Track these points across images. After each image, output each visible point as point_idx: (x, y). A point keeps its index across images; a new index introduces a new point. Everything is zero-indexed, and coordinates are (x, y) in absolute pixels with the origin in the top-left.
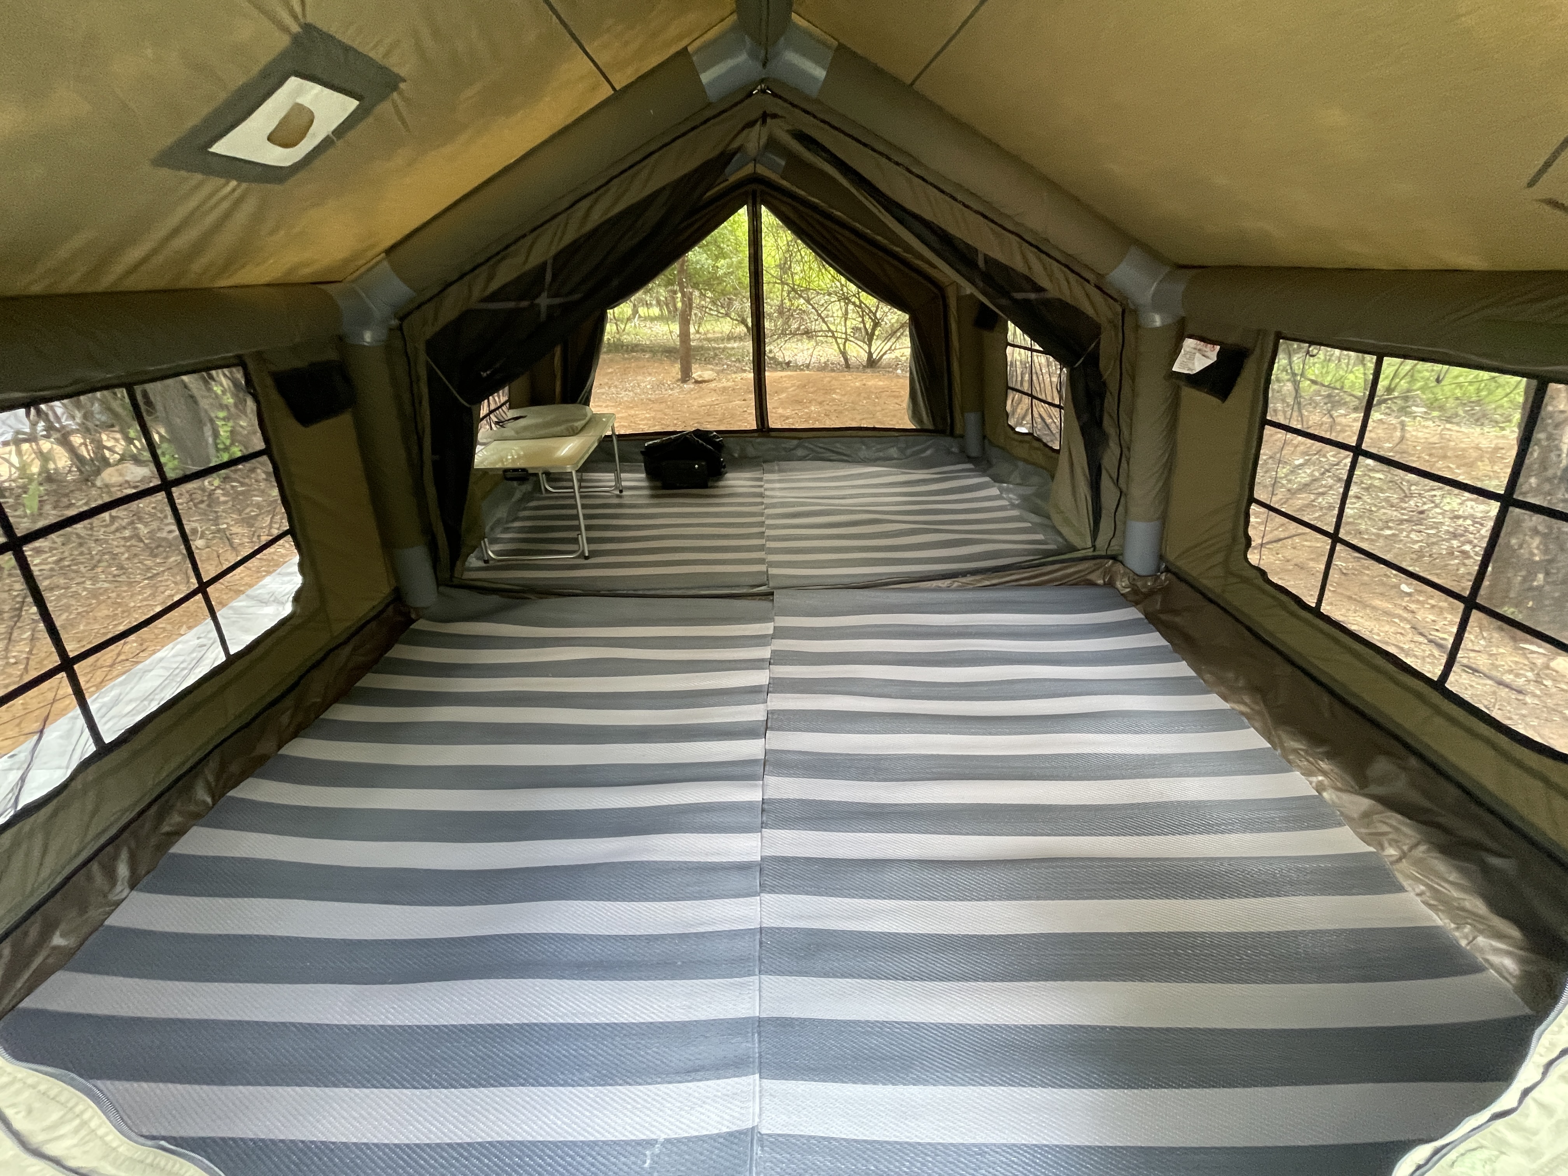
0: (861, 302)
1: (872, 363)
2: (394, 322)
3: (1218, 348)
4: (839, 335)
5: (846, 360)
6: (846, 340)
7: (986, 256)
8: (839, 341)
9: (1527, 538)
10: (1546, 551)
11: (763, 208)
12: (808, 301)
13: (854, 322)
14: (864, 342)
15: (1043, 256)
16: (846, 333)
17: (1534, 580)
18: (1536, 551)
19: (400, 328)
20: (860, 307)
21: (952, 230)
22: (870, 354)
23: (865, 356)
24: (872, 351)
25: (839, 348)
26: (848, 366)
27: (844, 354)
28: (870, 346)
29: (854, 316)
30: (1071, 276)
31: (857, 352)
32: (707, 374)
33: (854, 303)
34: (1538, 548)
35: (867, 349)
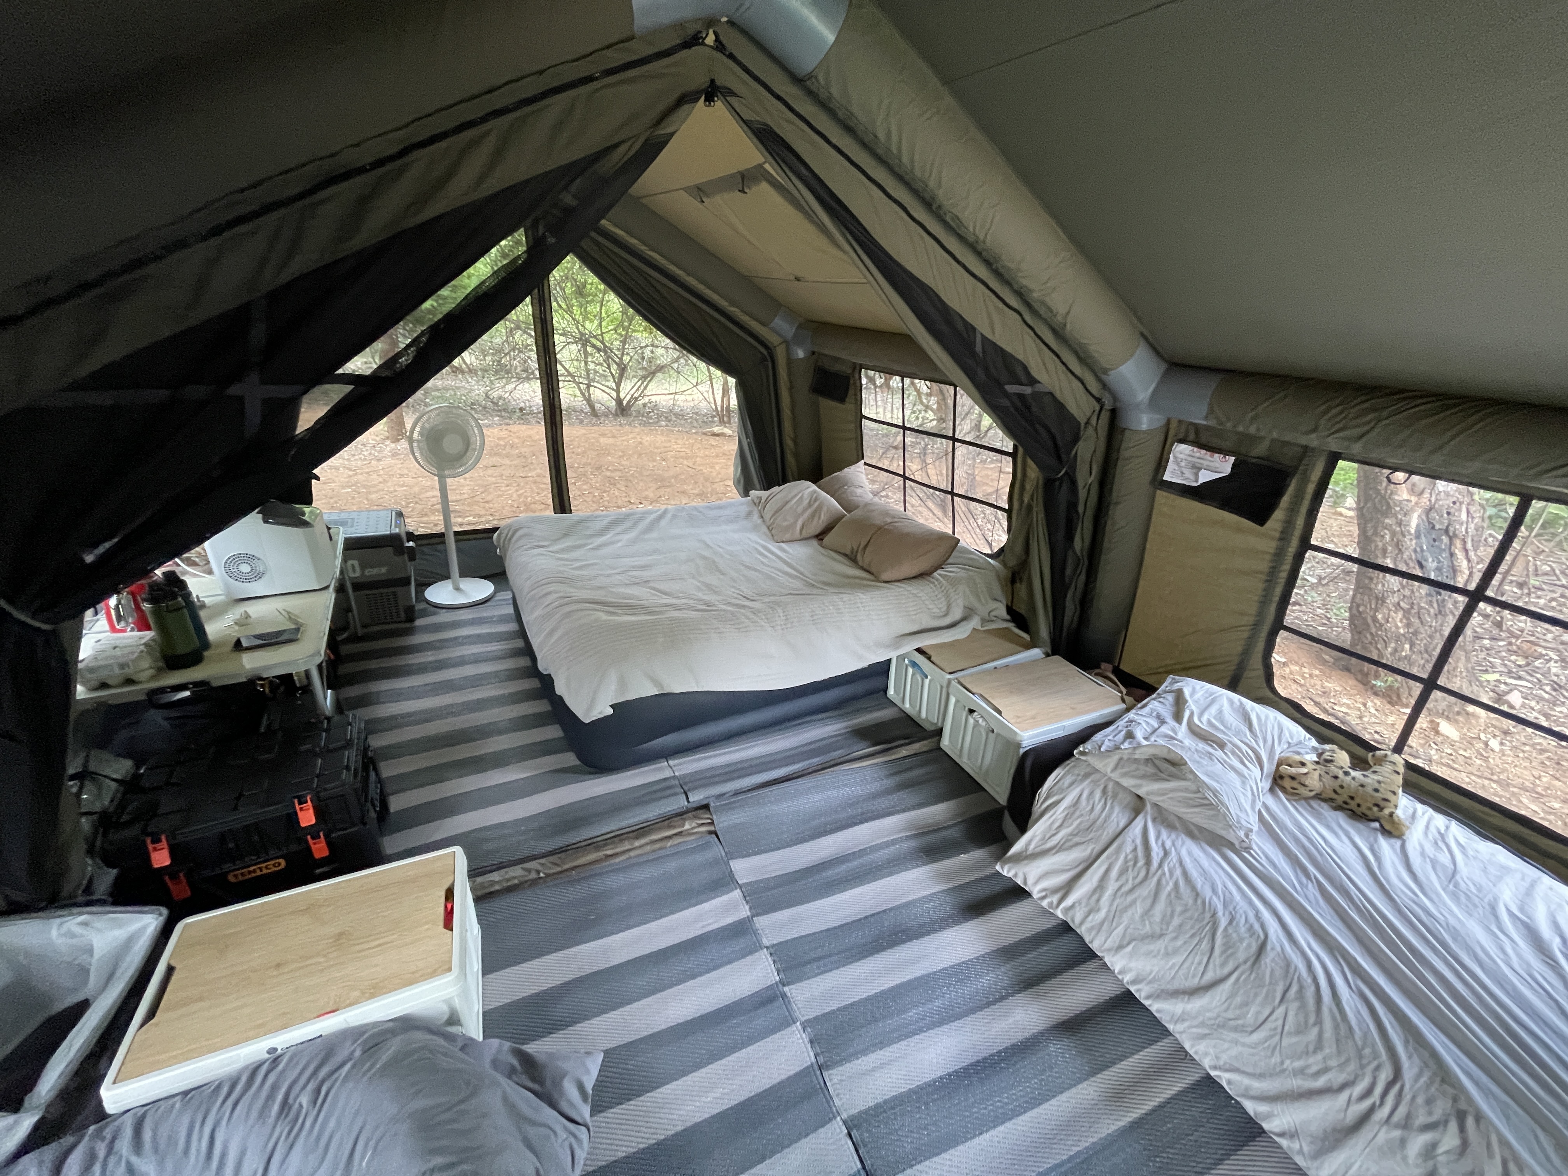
1: (622, 410)
3: (1232, 459)
4: (582, 381)
5: (592, 407)
7: (982, 335)
8: (583, 387)
9: (1392, 613)
10: (1408, 625)
14: (613, 389)
17: (1402, 651)
18: (1400, 624)
20: (605, 351)
22: (619, 401)
23: (613, 402)
24: (622, 395)
25: (583, 394)
26: (594, 413)
27: (589, 400)
28: (618, 392)
31: (604, 398)
34: (1401, 621)
35: (614, 394)
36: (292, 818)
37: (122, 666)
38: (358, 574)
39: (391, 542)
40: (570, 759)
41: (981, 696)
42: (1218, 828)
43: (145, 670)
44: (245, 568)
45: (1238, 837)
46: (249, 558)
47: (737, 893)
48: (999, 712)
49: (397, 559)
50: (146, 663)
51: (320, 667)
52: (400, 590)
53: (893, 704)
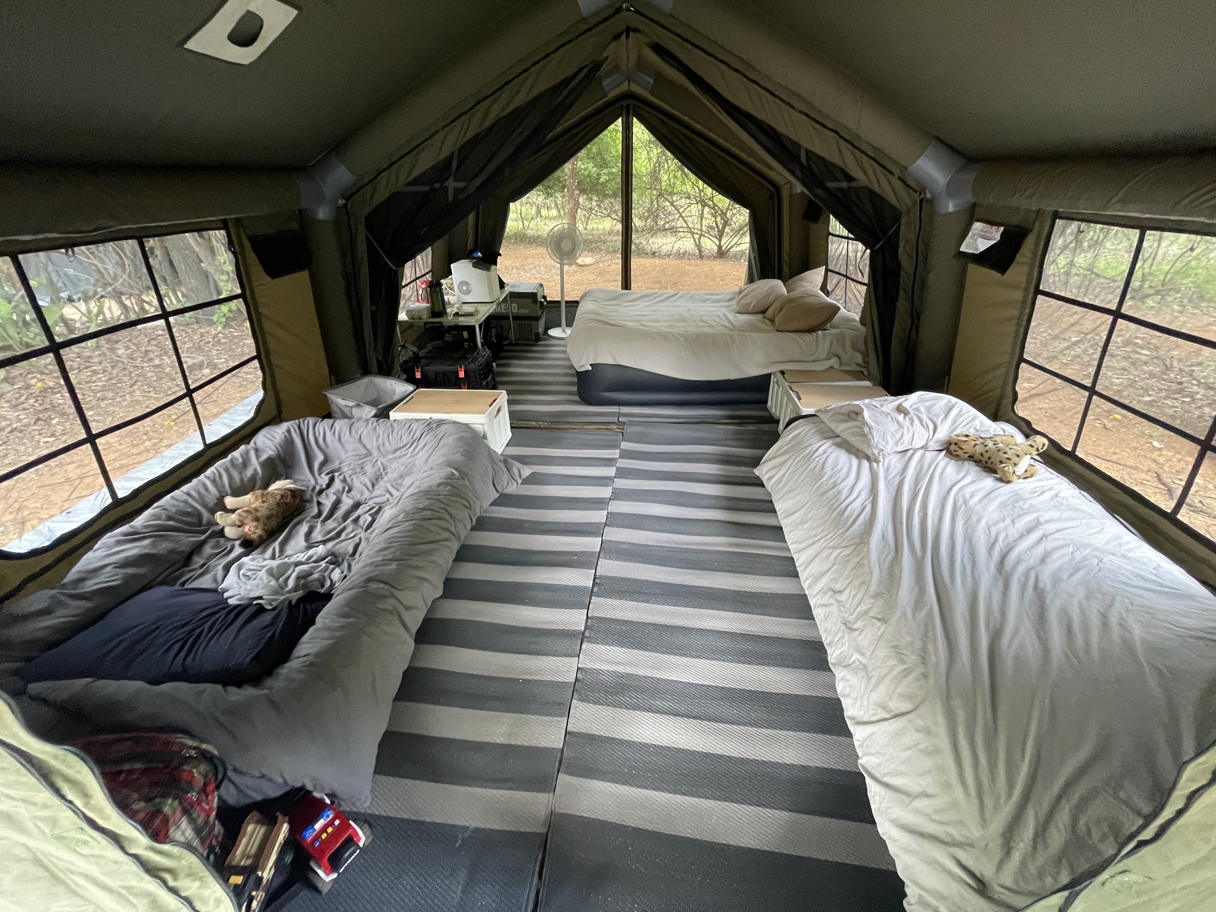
0: (714, 204)
1: (721, 254)
2: (341, 202)
3: (1002, 229)
4: (696, 231)
5: (700, 251)
6: (701, 235)
7: (807, 151)
8: (696, 236)
11: (635, 120)
12: (672, 204)
13: (708, 221)
14: (716, 237)
15: (856, 151)
16: (701, 230)
19: (345, 206)
20: (713, 208)
21: (782, 128)
22: (720, 247)
23: (715, 248)
24: (722, 243)
25: (695, 241)
26: (701, 256)
27: (699, 246)
28: (720, 240)
29: (710, 217)
30: (877, 167)
31: (710, 245)
32: (589, 260)
33: (709, 206)
35: (718, 243)
36: (457, 373)
37: (419, 311)
38: (516, 311)
39: (532, 296)
40: (577, 398)
41: (797, 392)
42: (863, 447)
43: (425, 316)
44: (465, 288)
45: (873, 454)
46: (467, 284)
47: (618, 451)
48: (799, 399)
49: (534, 306)
50: (426, 312)
51: (480, 325)
52: (533, 323)
53: (768, 410)
